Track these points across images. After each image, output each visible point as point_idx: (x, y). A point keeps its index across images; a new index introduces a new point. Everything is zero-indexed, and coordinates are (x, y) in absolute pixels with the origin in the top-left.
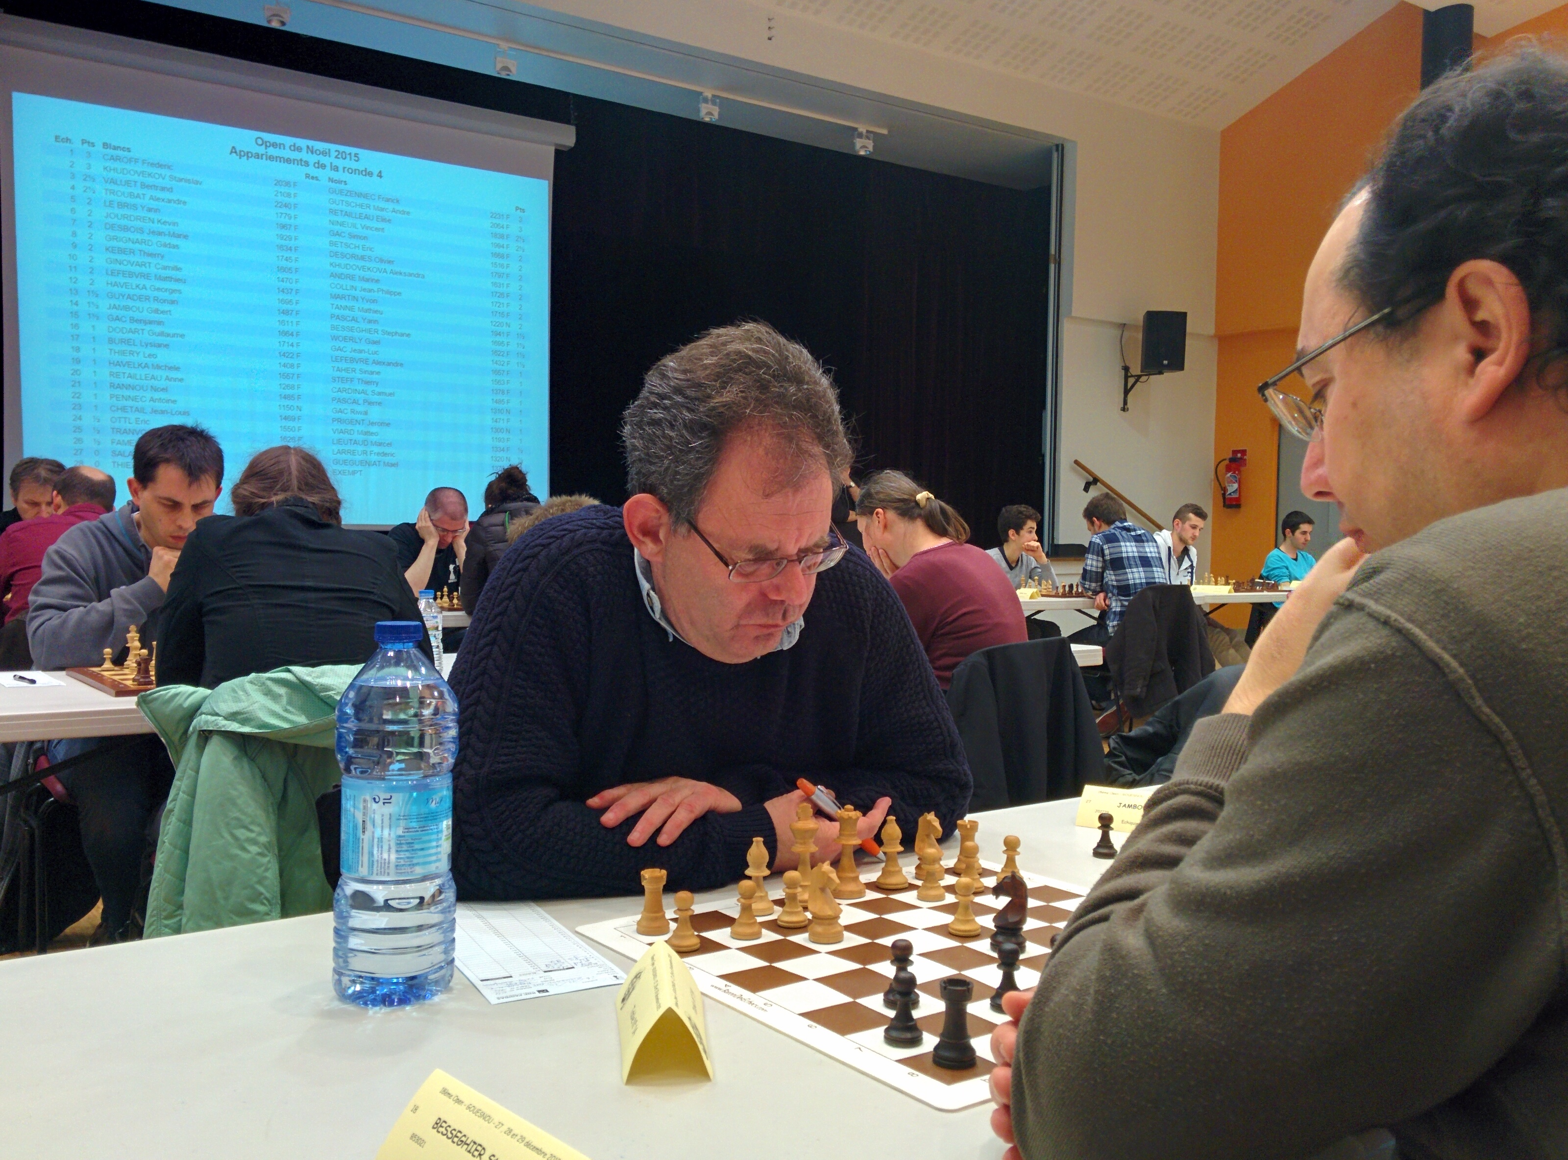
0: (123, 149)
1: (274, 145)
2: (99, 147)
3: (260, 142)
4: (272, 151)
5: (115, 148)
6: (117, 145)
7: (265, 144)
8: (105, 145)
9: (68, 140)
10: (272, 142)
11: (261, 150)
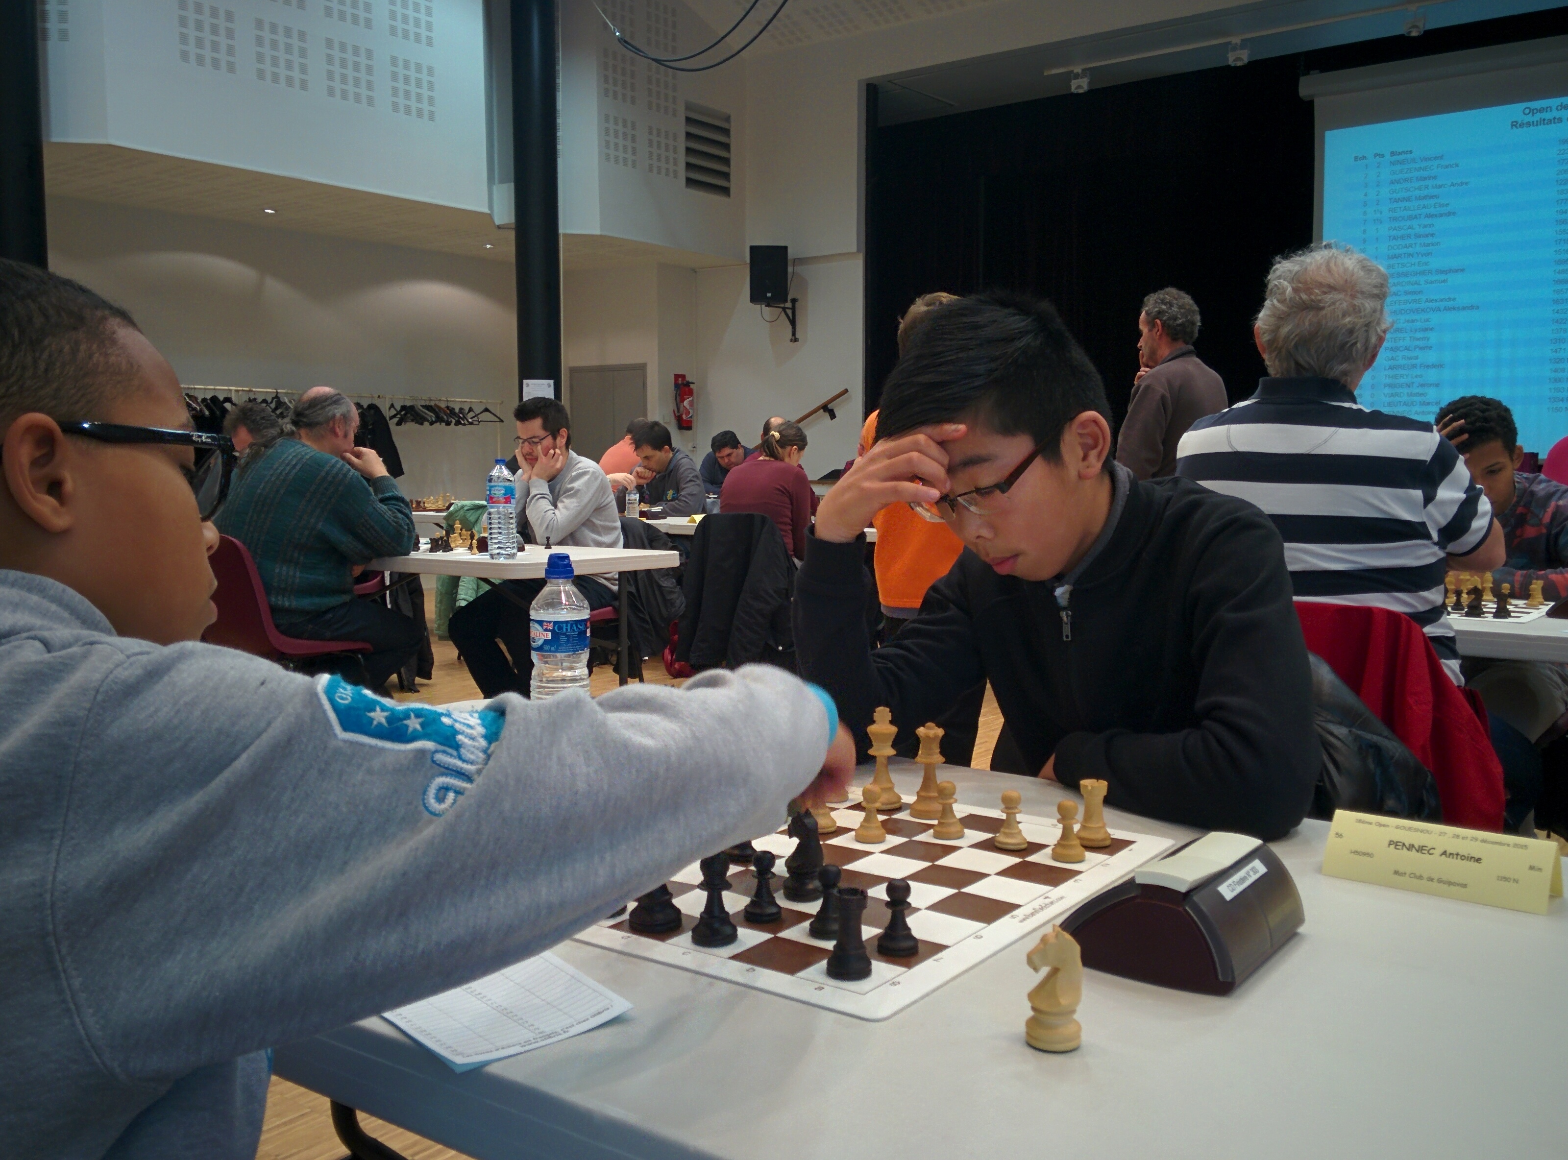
0: (1406, 153)
1: (1541, 110)
2: (1388, 157)
3: (1527, 111)
4: (1538, 117)
5: (1400, 154)
6: (1401, 151)
7: (1533, 112)
8: (1393, 154)
9: (1364, 158)
10: (1539, 108)
11: (1529, 118)
